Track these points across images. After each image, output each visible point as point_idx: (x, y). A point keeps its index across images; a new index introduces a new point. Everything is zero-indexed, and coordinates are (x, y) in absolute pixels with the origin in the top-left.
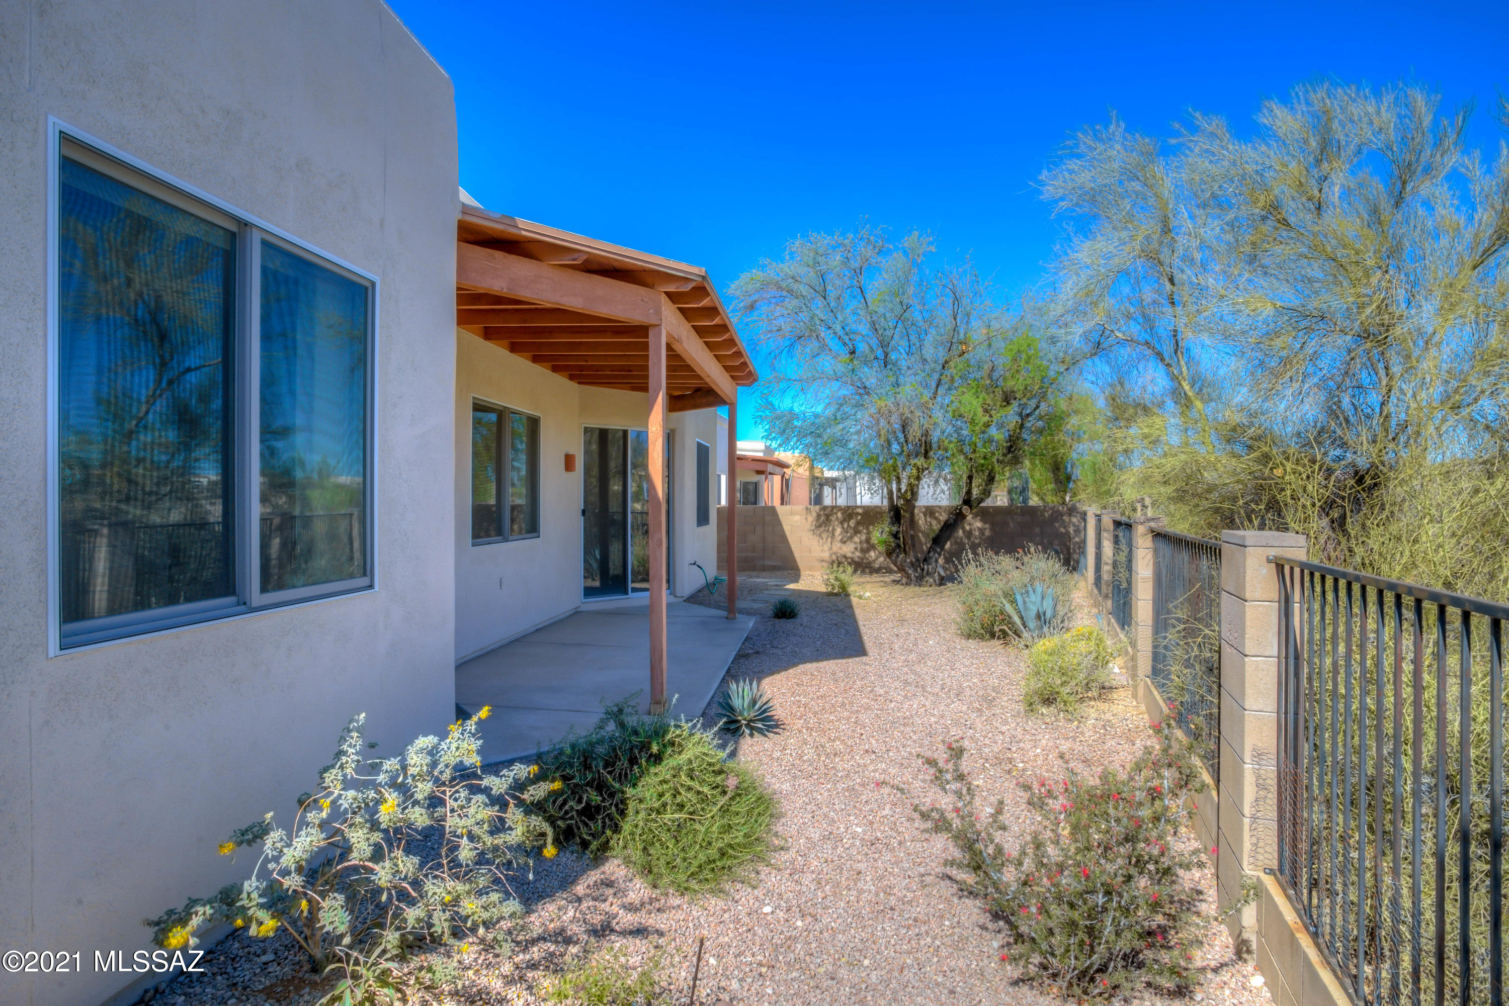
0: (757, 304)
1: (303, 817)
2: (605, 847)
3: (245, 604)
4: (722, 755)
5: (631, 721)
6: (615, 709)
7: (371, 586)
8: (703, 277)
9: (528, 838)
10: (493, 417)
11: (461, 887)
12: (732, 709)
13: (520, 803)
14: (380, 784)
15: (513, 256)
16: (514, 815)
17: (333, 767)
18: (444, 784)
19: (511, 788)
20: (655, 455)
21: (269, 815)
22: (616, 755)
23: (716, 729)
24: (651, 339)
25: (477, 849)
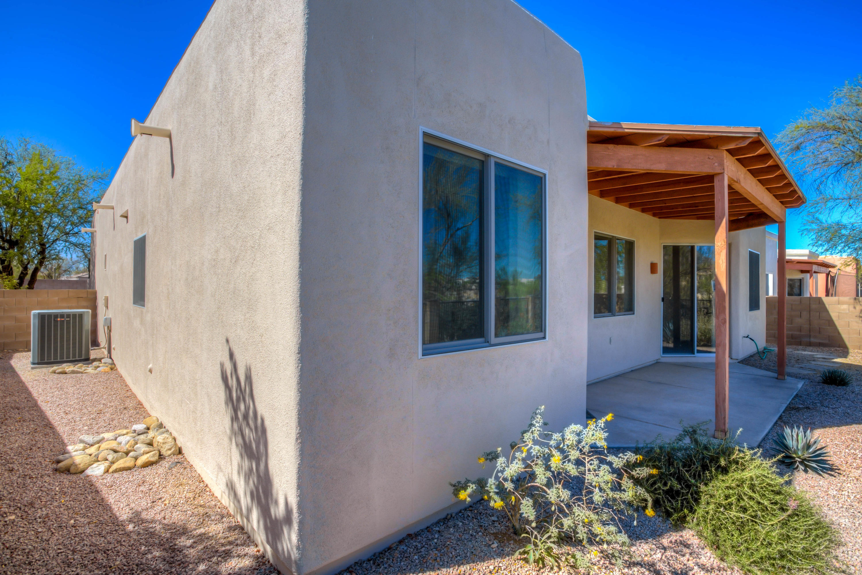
0: (803, 145)
1: (514, 454)
2: (683, 520)
3: (488, 342)
4: (781, 481)
5: (703, 440)
6: (691, 430)
7: (544, 338)
8: (758, 133)
9: (635, 499)
10: (605, 243)
11: (594, 517)
12: (786, 447)
13: (631, 477)
14: (551, 446)
15: (619, 146)
16: (626, 483)
17: (528, 431)
18: (584, 454)
19: (624, 466)
20: (721, 262)
21: (499, 449)
22: (691, 460)
23: (775, 460)
24: (716, 183)
25: (603, 497)
